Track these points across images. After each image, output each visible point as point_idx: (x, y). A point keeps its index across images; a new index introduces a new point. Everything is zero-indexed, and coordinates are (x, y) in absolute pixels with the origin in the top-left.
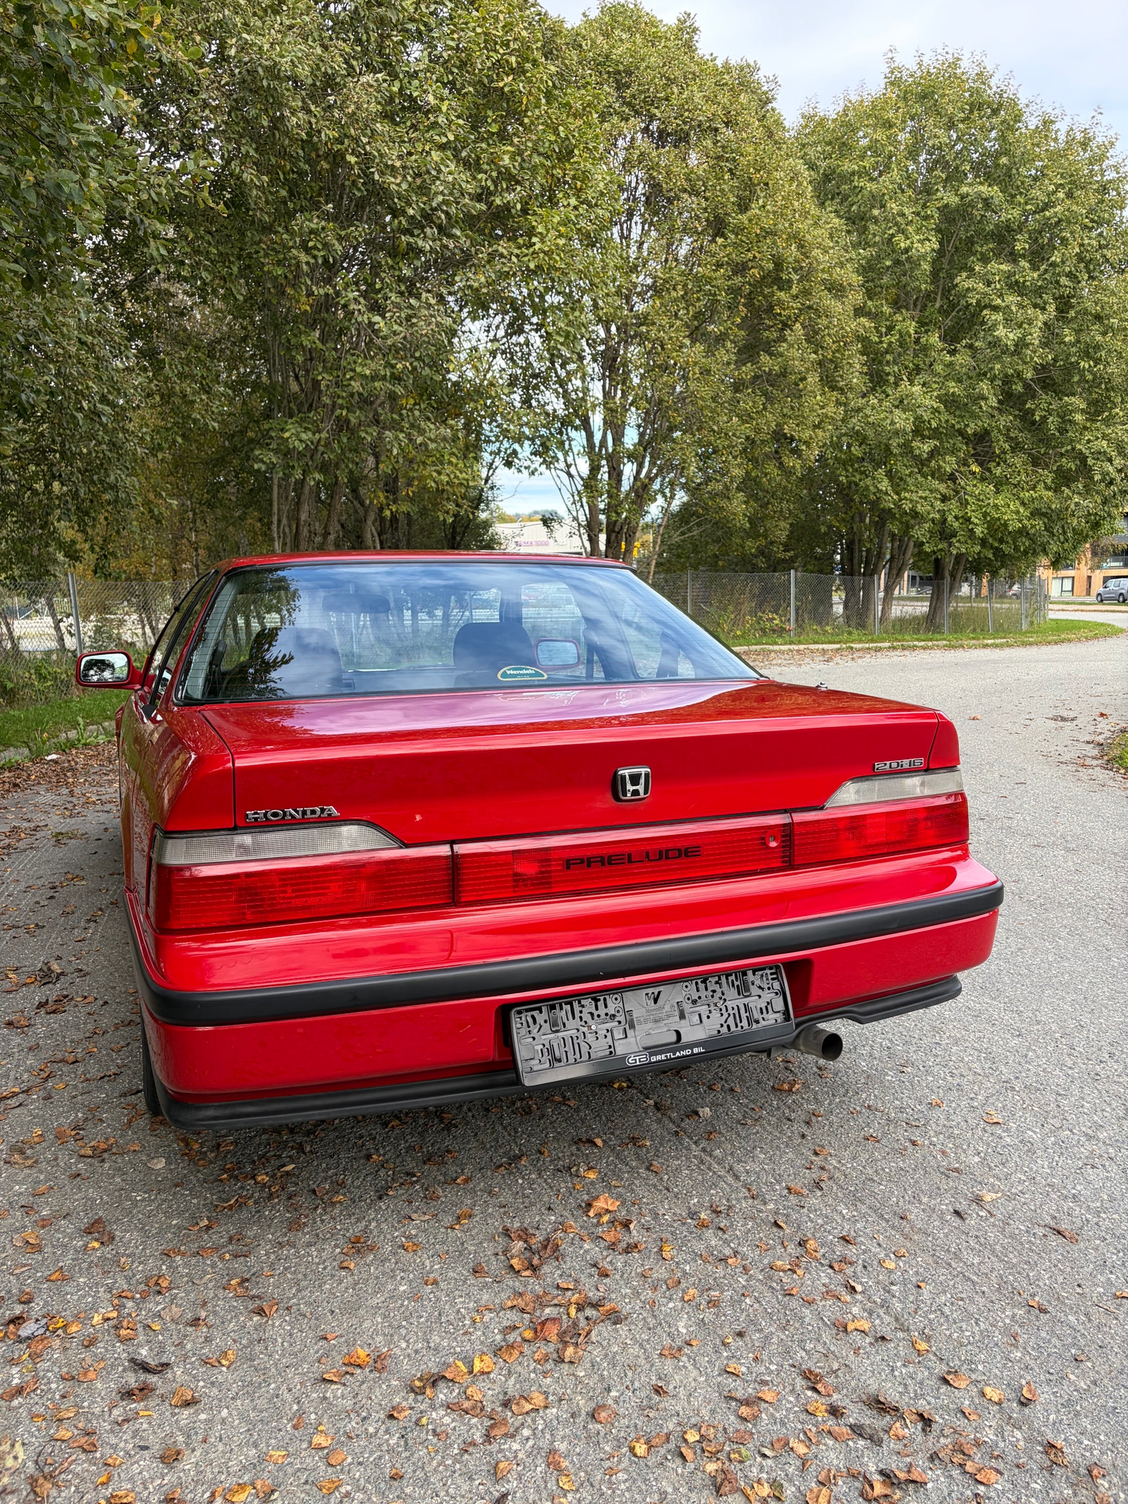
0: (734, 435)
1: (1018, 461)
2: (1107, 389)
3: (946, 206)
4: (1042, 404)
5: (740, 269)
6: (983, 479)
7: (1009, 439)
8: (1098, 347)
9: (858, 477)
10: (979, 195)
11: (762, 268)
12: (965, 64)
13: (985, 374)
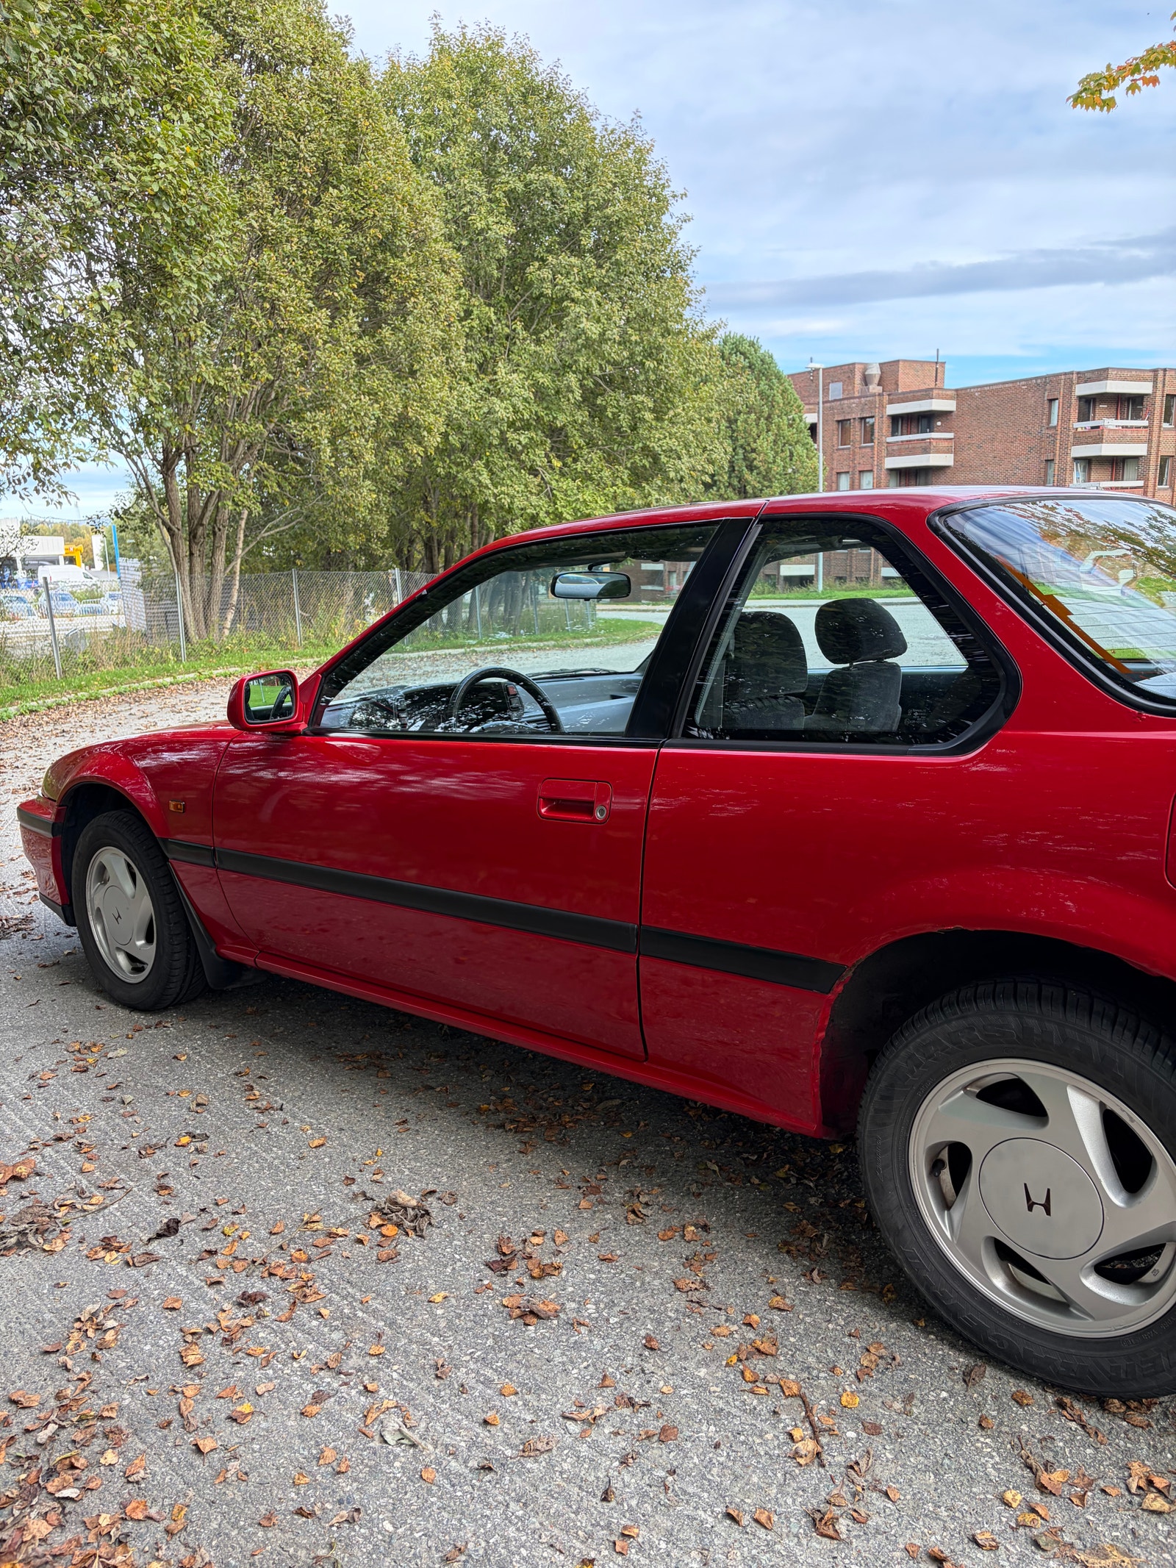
0: (366, 415)
1: (595, 456)
2: (666, 390)
3: (512, 191)
4: (613, 400)
5: (357, 225)
6: (563, 474)
7: (583, 435)
8: (659, 348)
9: (455, 468)
10: (546, 183)
11: (382, 228)
12: (509, 42)
13: (570, 367)
